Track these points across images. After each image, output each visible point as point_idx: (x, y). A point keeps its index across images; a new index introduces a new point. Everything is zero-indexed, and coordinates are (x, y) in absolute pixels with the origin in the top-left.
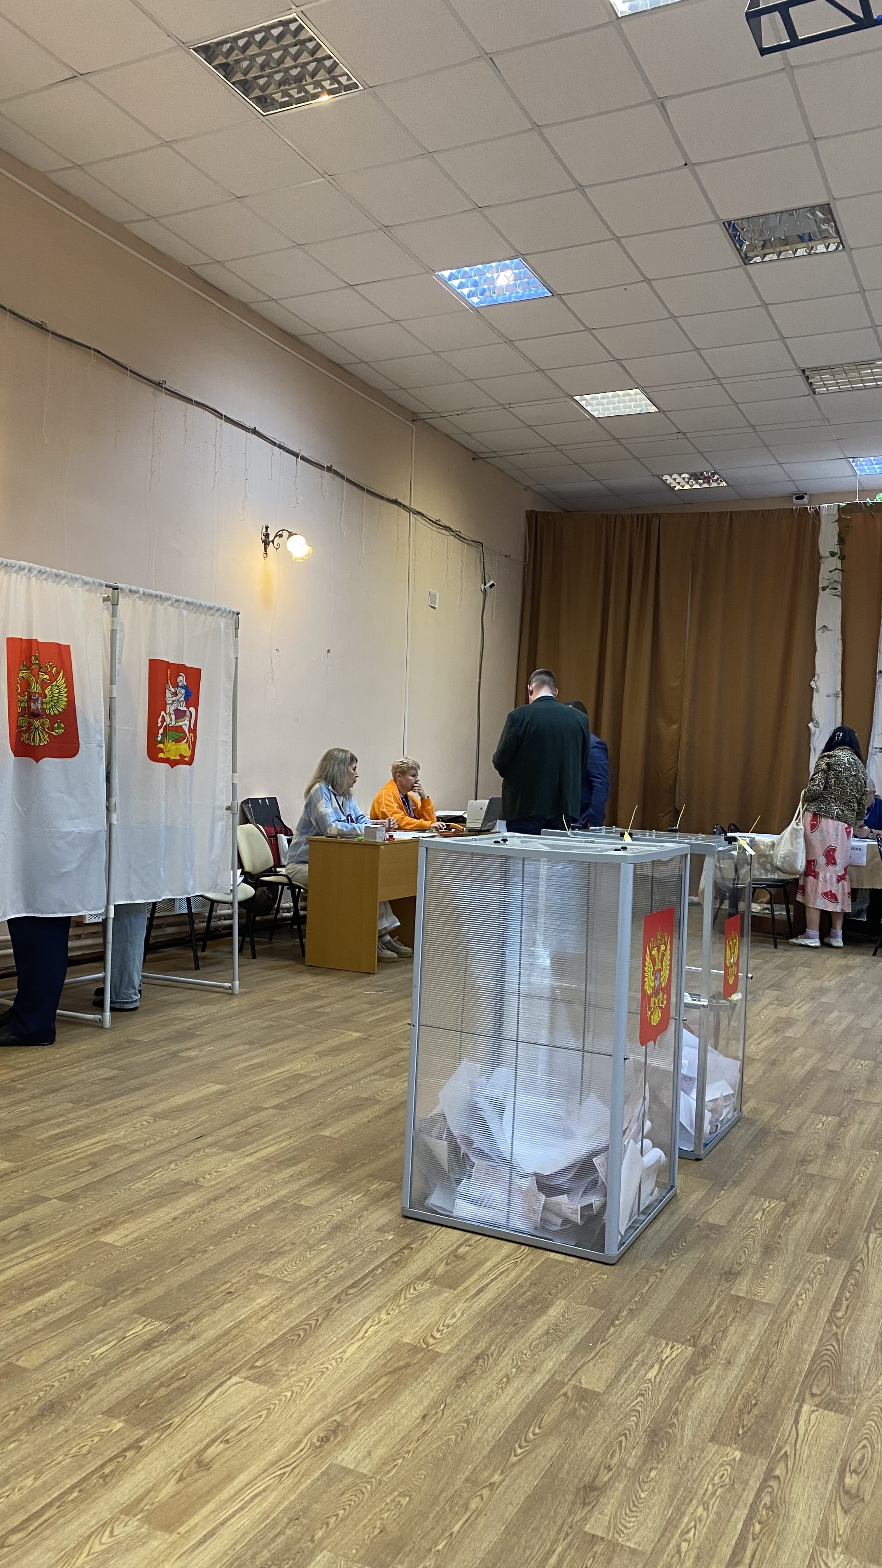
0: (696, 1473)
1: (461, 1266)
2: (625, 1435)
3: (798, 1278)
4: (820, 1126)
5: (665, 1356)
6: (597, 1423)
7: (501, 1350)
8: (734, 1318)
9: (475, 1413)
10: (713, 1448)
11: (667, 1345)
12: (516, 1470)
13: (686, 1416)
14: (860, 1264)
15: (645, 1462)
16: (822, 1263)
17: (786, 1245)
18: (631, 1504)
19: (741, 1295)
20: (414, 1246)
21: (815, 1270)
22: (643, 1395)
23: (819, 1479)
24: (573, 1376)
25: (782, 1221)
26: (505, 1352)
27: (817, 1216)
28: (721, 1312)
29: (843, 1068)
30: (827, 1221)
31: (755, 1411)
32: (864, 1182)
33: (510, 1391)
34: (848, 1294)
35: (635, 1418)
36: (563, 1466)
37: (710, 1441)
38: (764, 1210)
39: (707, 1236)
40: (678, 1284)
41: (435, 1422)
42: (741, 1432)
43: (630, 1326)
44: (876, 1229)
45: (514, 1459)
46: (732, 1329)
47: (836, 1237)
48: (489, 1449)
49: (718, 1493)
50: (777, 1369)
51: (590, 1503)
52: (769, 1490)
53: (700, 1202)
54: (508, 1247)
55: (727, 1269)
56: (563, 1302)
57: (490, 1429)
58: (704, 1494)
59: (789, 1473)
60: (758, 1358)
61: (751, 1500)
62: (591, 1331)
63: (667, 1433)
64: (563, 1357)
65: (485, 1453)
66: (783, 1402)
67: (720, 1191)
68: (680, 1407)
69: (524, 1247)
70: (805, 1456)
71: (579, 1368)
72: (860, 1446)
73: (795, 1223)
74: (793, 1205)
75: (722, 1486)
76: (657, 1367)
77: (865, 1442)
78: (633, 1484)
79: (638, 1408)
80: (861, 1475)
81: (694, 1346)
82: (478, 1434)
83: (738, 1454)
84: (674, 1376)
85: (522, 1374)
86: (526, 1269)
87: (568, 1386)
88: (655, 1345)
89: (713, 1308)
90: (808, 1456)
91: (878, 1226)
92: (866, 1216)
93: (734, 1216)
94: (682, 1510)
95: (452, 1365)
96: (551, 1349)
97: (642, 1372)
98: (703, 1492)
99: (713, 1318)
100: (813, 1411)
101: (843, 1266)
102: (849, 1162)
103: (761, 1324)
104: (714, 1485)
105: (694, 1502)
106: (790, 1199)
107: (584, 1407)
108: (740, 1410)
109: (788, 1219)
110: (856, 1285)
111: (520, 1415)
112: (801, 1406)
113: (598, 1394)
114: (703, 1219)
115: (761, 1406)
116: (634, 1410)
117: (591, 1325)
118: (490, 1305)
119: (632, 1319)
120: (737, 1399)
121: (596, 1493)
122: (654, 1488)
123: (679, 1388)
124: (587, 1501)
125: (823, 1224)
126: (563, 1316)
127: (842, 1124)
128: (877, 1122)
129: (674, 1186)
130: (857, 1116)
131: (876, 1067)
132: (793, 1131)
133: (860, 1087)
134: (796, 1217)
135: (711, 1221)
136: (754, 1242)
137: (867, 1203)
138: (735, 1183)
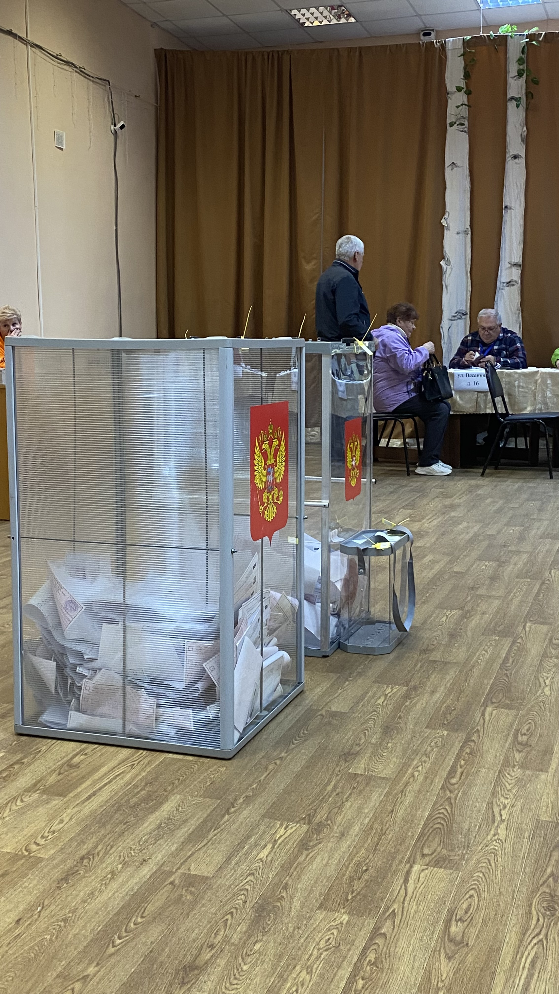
0: (302, 940)
1: (75, 774)
2: (232, 913)
3: (416, 752)
4: (444, 619)
5: (278, 836)
6: (203, 905)
7: (109, 848)
8: (350, 794)
9: (74, 911)
10: (320, 915)
11: (281, 825)
12: (113, 960)
13: (296, 889)
14: (475, 735)
15: (250, 937)
16: (440, 737)
17: (406, 724)
18: (233, 977)
19: (359, 772)
20: (25, 760)
21: (432, 744)
22: (253, 874)
23: (425, 931)
24: (182, 864)
25: (403, 704)
26: (113, 850)
27: (437, 696)
28: (338, 790)
29: (469, 569)
30: (446, 701)
31: (366, 876)
32: (483, 664)
33: (114, 885)
34: (463, 762)
35: (243, 897)
36: (163, 950)
37: (319, 908)
38: (386, 695)
39: (329, 723)
40: (297, 769)
41: (30, 924)
42: (350, 897)
43: (245, 812)
44: (493, 703)
45: (111, 950)
46: (348, 804)
47: (455, 713)
48: (85, 944)
49: (322, 956)
50: (390, 836)
51: (188, 982)
52: (375, 947)
53: (324, 694)
54: (125, 752)
55: (346, 751)
56: (178, 797)
57: (88, 925)
58: (308, 959)
59: (396, 930)
60: (371, 828)
61: (355, 959)
62: (205, 821)
63: (274, 907)
64: (173, 849)
65: (81, 948)
66: (394, 865)
67: (345, 682)
68: (290, 882)
69: (141, 751)
70: (413, 911)
71: (189, 857)
72: (467, 896)
73: (415, 704)
74: (415, 688)
75: (327, 950)
76: (269, 846)
77: (472, 892)
78: (236, 958)
79: (247, 887)
80: (466, 924)
81: (309, 824)
82: (75, 931)
83: (345, 918)
84: (286, 853)
85: (128, 869)
86: (143, 770)
87: (177, 874)
88: (269, 827)
89: (330, 788)
90: (416, 912)
91: (494, 700)
92: (483, 693)
93: (356, 703)
94: (285, 976)
95: (54, 867)
96: (161, 841)
97: (255, 853)
98: (307, 957)
99: (330, 796)
100: (423, 870)
101: (459, 738)
102: (470, 648)
103: (376, 798)
104: (318, 949)
105: (298, 967)
106: (412, 684)
107: (192, 893)
108: (350, 877)
109: (409, 701)
110: (471, 753)
111: (122, 908)
112: (411, 867)
113: (207, 878)
114: (325, 709)
115: (371, 870)
116: (242, 890)
117: (205, 815)
118: (101, 806)
119: (248, 804)
120: (347, 867)
121: (196, 972)
122: (257, 960)
123: (291, 864)
124: (186, 980)
125: (443, 702)
126: (178, 810)
127: (466, 616)
128: (498, 612)
129: (299, 683)
130: (479, 609)
131: (499, 566)
132: (418, 625)
133: (483, 584)
134: (416, 699)
135: (334, 709)
136: (374, 725)
137: (486, 681)
138: (360, 674)
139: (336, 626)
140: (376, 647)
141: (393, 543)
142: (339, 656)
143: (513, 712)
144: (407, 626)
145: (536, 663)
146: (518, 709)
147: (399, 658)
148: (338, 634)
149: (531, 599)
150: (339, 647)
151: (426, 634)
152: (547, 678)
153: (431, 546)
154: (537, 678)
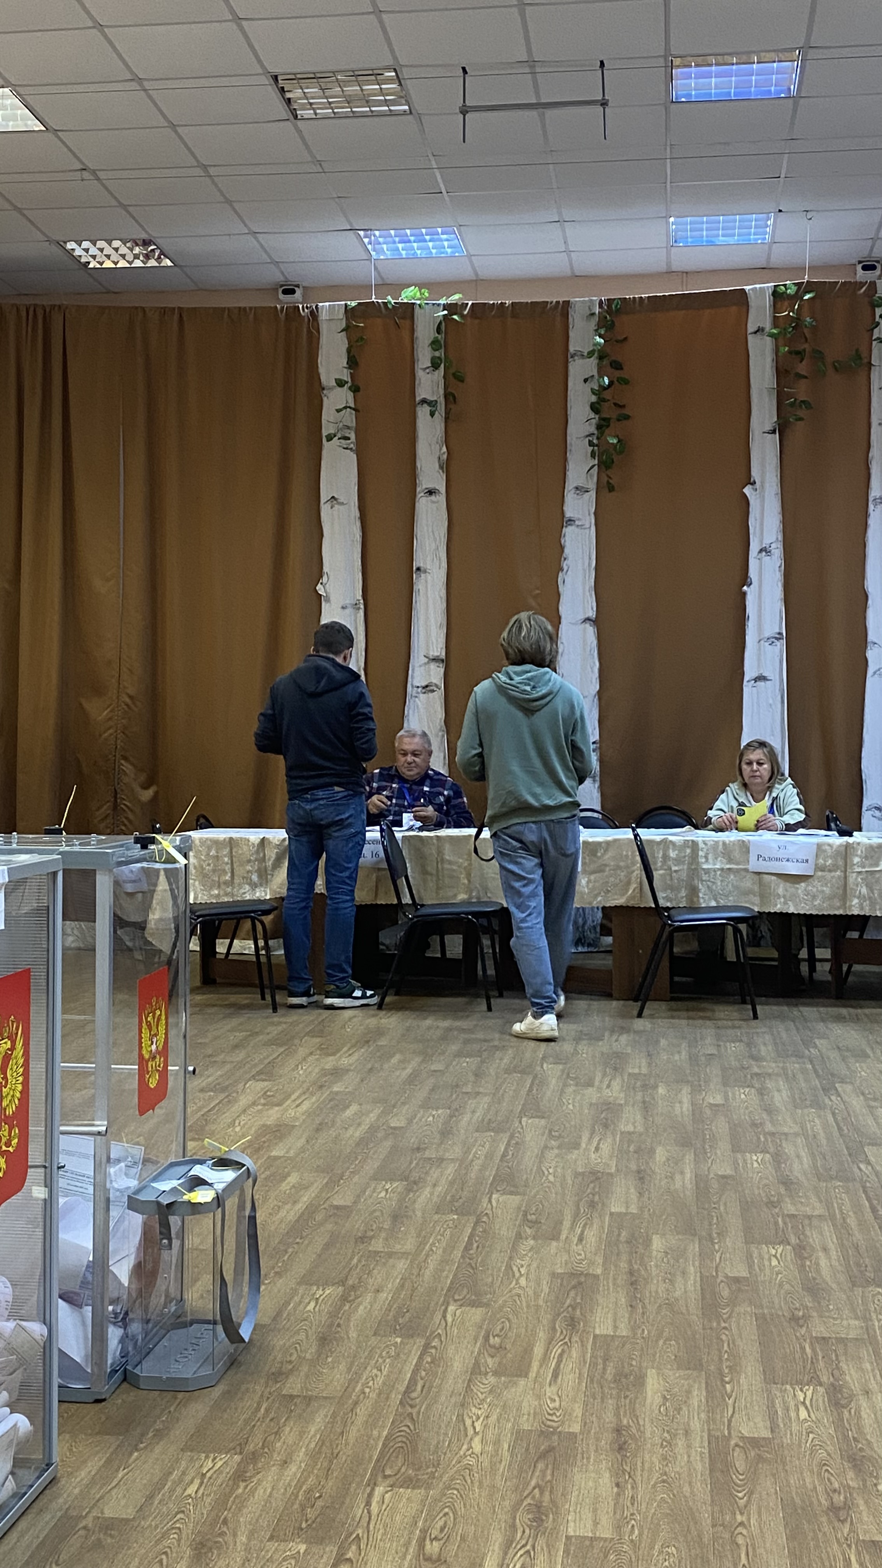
4: (311, 1306)
14: (354, 1547)
16: (292, 1557)
17: (235, 1535)
25: (232, 1491)
27: (291, 1472)
29: (357, 1200)
30: (306, 1480)
32: (373, 1395)
38: (204, 1475)
39: (99, 1544)
44: (385, 1477)
47: (320, 1503)
53: (93, 1482)
67: (131, 1454)
73: (253, 1491)
74: (254, 1457)
91: (388, 1472)
92: (371, 1457)
93: (151, 1497)
101: (325, 1558)
102: (352, 1363)
106: (251, 1447)
109: (242, 1485)
114: (94, 1513)
125: (299, 1486)
127: (349, 1297)
128: (402, 1286)
129: (49, 1465)
130: (371, 1281)
131: (409, 1190)
132: (266, 1320)
133: (380, 1229)
134: (255, 1480)
135: (108, 1513)
136: (179, 1540)
137: (375, 1433)
138: (159, 1435)
139: (122, 1341)
140: (189, 1376)
141: (220, 1187)
142: (127, 1396)
143: (418, 1494)
144: (245, 1332)
145: (460, 1386)
146: (428, 1487)
147: (229, 1395)
148: (124, 1355)
149: (458, 1254)
150: (125, 1380)
151: (279, 1342)
152: (478, 1418)
153: (297, 1155)
154: (461, 1419)
